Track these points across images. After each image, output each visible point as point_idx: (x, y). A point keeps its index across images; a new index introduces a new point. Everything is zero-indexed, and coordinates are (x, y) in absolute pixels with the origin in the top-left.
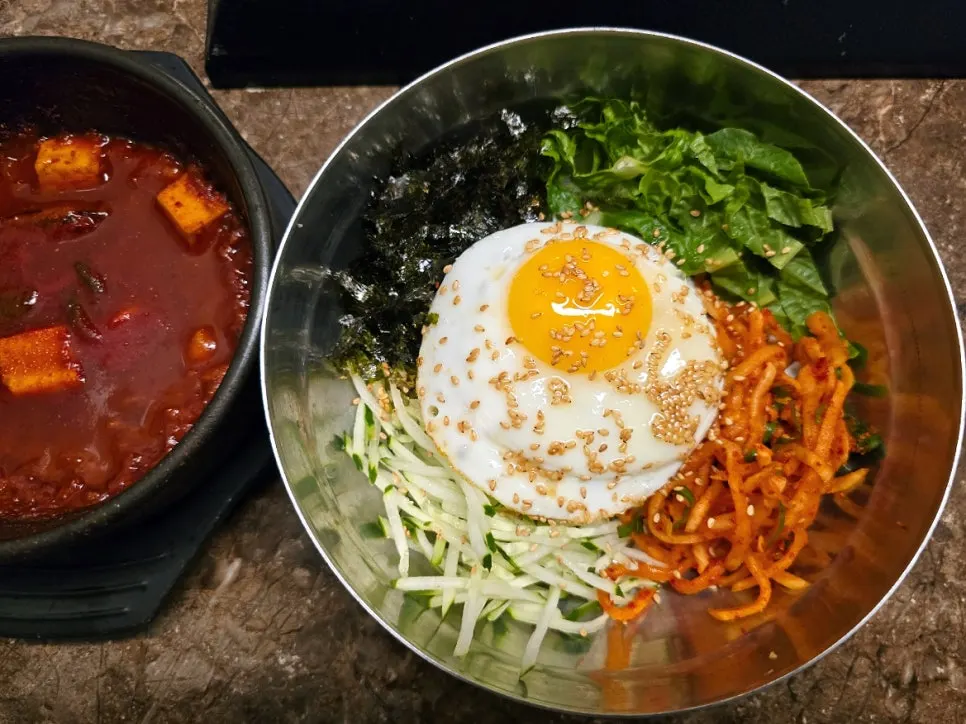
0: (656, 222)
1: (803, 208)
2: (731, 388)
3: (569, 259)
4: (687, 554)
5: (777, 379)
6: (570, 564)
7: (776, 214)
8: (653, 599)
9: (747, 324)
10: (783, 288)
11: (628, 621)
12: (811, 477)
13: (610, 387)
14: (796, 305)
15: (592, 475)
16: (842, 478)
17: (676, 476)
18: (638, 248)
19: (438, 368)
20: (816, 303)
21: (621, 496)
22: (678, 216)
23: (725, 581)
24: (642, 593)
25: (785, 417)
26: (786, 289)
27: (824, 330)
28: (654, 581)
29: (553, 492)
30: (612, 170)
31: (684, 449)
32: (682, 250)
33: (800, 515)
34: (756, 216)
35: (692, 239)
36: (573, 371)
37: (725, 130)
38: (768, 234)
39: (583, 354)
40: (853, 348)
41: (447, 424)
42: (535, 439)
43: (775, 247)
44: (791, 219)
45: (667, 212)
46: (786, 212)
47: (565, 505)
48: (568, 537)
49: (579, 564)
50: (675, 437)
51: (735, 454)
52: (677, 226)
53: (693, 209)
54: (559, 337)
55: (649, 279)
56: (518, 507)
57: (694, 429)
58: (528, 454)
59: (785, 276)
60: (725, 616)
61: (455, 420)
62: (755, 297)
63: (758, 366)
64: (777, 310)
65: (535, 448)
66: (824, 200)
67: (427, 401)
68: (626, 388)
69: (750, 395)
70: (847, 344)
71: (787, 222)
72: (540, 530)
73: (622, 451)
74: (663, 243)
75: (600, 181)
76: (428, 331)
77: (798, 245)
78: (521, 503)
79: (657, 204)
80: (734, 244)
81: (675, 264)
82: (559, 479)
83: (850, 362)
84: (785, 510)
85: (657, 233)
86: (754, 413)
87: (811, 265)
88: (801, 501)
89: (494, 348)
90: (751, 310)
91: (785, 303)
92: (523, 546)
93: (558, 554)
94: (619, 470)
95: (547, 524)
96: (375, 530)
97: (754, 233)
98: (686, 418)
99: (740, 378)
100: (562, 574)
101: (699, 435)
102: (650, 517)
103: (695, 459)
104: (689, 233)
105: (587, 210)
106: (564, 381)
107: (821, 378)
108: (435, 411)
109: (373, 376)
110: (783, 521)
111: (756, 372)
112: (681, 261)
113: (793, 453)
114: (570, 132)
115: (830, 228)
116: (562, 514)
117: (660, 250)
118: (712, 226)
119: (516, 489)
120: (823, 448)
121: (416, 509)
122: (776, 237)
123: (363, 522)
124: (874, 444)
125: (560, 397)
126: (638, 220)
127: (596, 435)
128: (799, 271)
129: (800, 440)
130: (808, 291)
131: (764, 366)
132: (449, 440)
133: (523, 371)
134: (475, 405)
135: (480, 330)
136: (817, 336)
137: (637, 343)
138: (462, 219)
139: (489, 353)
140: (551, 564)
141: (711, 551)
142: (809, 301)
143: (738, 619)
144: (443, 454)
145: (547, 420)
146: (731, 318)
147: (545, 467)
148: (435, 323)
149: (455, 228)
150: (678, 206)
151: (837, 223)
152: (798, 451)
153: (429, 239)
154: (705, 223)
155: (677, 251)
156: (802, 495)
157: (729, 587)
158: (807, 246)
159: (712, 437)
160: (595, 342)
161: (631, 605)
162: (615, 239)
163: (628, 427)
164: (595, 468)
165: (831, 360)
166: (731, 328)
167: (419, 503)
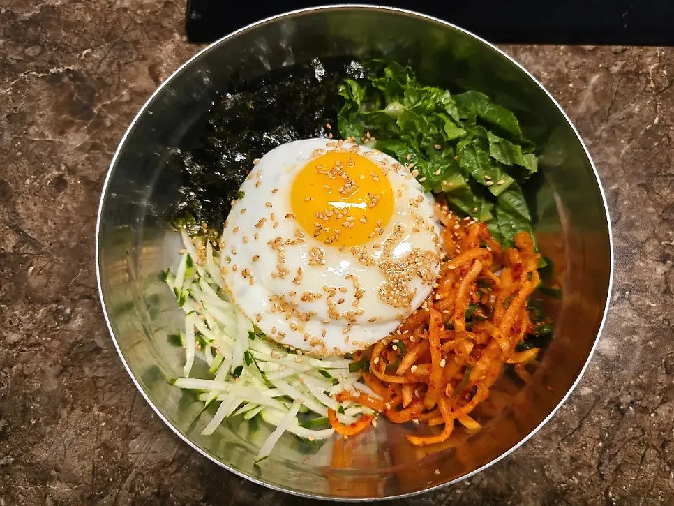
0: (411, 151)
1: (515, 151)
2: (445, 274)
3: (338, 164)
4: (397, 392)
5: (481, 274)
6: (308, 385)
7: (495, 154)
8: (371, 423)
9: (467, 233)
10: (500, 212)
11: (349, 436)
12: (493, 346)
13: (354, 259)
14: (509, 225)
15: (330, 320)
16: (521, 353)
17: (396, 332)
18: (393, 166)
19: (235, 230)
20: (522, 225)
21: (351, 339)
22: (427, 147)
23: (424, 417)
24: (364, 418)
25: (484, 301)
26: (502, 213)
27: (525, 245)
28: (374, 410)
29: (302, 329)
30: (385, 111)
31: (401, 311)
32: (424, 172)
33: (482, 373)
34: (481, 155)
35: (433, 164)
36: (328, 243)
37: (469, 92)
38: (489, 169)
39: (336, 231)
40: (543, 261)
41: (234, 270)
42: (293, 288)
43: (494, 179)
44: (506, 160)
45: (419, 145)
46: (503, 155)
47: (309, 339)
48: (309, 364)
49: (317, 387)
50: (395, 301)
51: (436, 319)
52: (424, 155)
53: (437, 144)
54: (321, 216)
55: (395, 187)
56: (275, 337)
57: (410, 298)
58: (288, 299)
59: (500, 202)
60: (416, 441)
61: (240, 268)
62: (478, 214)
63: (467, 261)
64: (493, 227)
65: (293, 294)
66: (533, 149)
67: (225, 252)
68: (365, 261)
69: (460, 282)
70: (539, 256)
71: (503, 162)
72: (290, 356)
73: (355, 305)
74: (412, 165)
75: (376, 118)
76: (235, 203)
77: (510, 180)
78: (277, 334)
79: (413, 138)
80: (463, 172)
81: (418, 181)
82: (308, 320)
83: (539, 270)
84: (472, 368)
85: (409, 157)
86: (461, 294)
87: (522, 197)
88: (484, 363)
89: (276, 220)
90: (472, 222)
91: (500, 224)
92: (274, 366)
93: (301, 376)
94: (351, 320)
95: (295, 352)
96: (176, 340)
97: (478, 167)
98: (405, 289)
99: (453, 267)
100: (302, 393)
101: (415, 304)
102: (372, 359)
103: (411, 321)
104: (432, 161)
105: (366, 138)
106: (322, 250)
107: (516, 278)
108: (229, 260)
109: (196, 232)
110: (468, 375)
111: (466, 266)
112: (423, 179)
113: (485, 328)
114: (359, 81)
115: (535, 170)
116: (305, 346)
117: (408, 169)
118: (448, 157)
119: (275, 324)
120: (506, 326)
121: (207, 329)
122: (495, 172)
123: (170, 334)
124: (546, 330)
125: (316, 260)
126: (397, 147)
127: (337, 291)
128: (512, 200)
129: (491, 319)
130: (518, 217)
131: (473, 261)
132: (235, 282)
133: (294, 239)
134: (256, 258)
135: (269, 205)
136: (520, 250)
137: (377, 229)
138: (274, 130)
139: (272, 223)
140: (297, 383)
141: (416, 392)
142: (517, 224)
143: (425, 446)
144: (230, 291)
145: (304, 276)
146: (457, 227)
147: (299, 309)
148: (241, 198)
149: (267, 135)
150: (427, 141)
151: (540, 167)
152: (488, 326)
153: (248, 140)
154: (443, 155)
155: (421, 172)
156: (486, 359)
157: (427, 422)
158: (517, 182)
159: (424, 307)
160: (346, 224)
161: (353, 425)
162: (379, 157)
163: (362, 289)
164: (334, 316)
165: (526, 267)
166: (456, 234)
167: (210, 326)
